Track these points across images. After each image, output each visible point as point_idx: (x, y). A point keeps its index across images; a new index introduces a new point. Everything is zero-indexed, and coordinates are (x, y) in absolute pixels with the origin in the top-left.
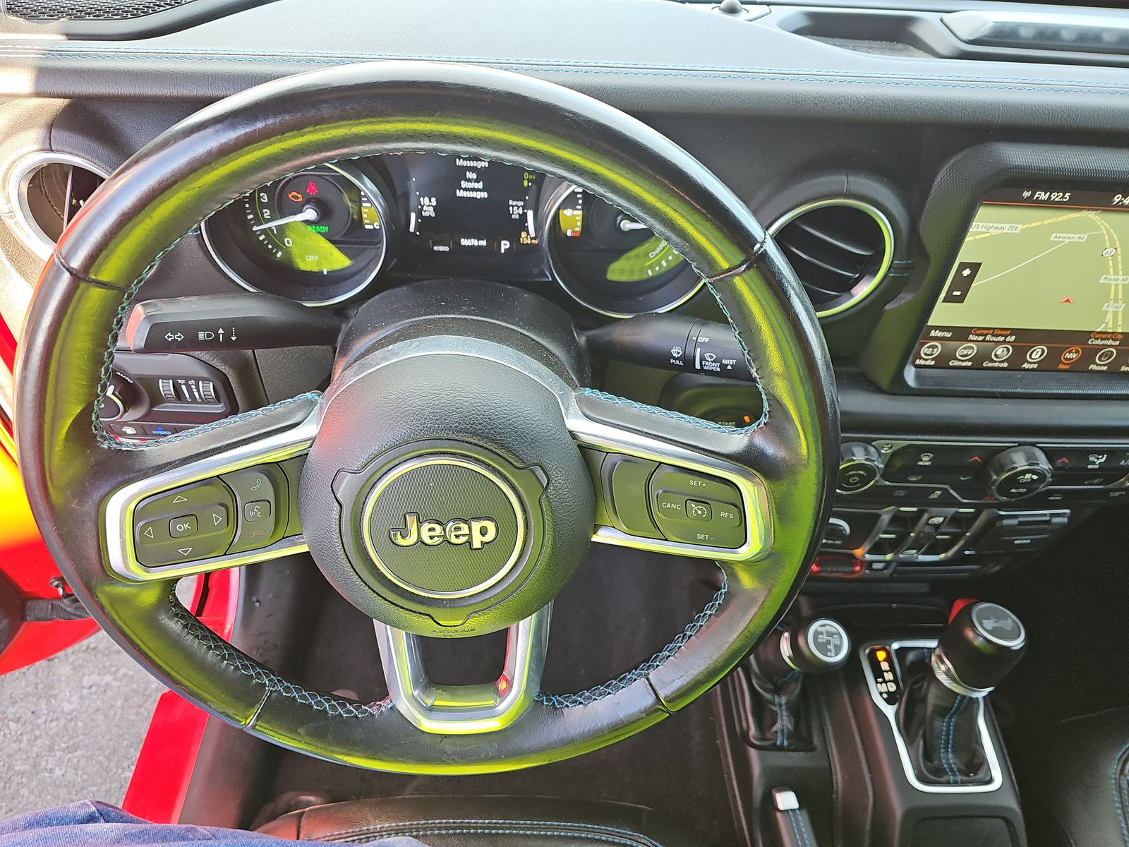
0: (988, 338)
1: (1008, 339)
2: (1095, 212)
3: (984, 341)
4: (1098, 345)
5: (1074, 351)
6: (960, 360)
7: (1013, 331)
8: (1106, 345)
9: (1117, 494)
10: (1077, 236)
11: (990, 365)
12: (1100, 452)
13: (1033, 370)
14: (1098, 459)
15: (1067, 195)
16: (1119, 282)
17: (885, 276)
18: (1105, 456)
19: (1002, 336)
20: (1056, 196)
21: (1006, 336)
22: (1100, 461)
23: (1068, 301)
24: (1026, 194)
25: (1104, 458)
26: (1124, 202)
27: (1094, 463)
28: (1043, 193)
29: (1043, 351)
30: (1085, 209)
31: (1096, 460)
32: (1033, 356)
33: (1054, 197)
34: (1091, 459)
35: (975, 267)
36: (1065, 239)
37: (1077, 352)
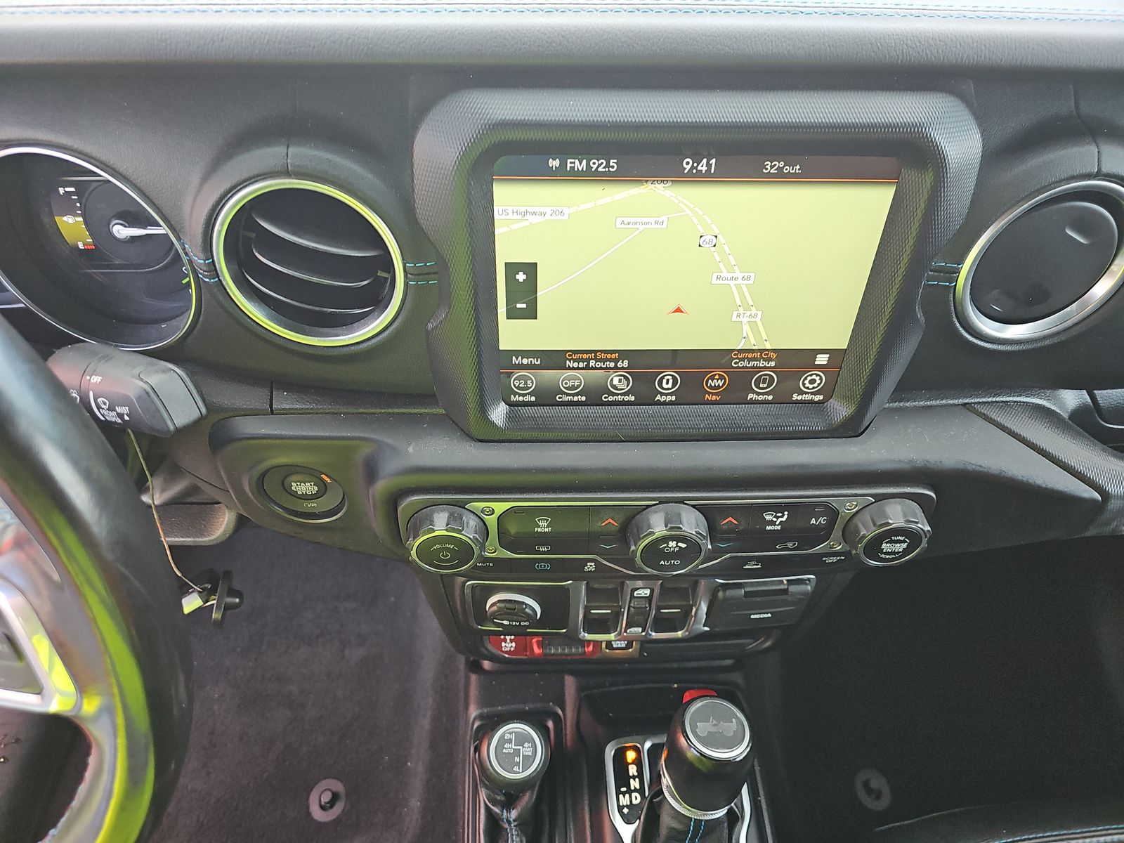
0: (592, 363)
1: (620, 364)
2: (662, 185)
3: (587, 368)
4: (747, 367)
5: (717, 377)
6: (568, 395)
7: (623, 354)
8: (757, 367)
9: (834, 559)
10: (653, 220)
11: (611, 398)
12: (778, 508)
13: (671, 403)
14: (778, 518)
15: (612, 162)
16: (739, 281)
17: (406, 285)
18: (786, 513)
19: (611, 360)
20: (597, 164)
21: (616, 361)
22: (780, 519)
23: (678, 310)
24: (554, 163)
25: (786, 517)
26: (699, 168)
27: (773, 523)
28: (577, 161)
29: (674, 379)
30: (647, 181)
31: (775, 519)
32: (664, 385)
33: (595, 167)
34: (768, 518)
35: (531, 269)
36: (638, 226)
37: (721, 377)
